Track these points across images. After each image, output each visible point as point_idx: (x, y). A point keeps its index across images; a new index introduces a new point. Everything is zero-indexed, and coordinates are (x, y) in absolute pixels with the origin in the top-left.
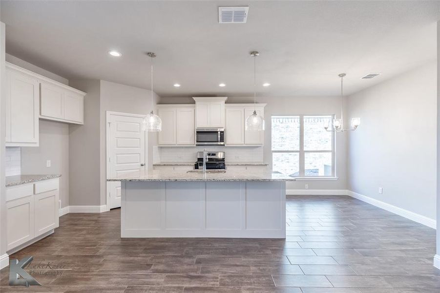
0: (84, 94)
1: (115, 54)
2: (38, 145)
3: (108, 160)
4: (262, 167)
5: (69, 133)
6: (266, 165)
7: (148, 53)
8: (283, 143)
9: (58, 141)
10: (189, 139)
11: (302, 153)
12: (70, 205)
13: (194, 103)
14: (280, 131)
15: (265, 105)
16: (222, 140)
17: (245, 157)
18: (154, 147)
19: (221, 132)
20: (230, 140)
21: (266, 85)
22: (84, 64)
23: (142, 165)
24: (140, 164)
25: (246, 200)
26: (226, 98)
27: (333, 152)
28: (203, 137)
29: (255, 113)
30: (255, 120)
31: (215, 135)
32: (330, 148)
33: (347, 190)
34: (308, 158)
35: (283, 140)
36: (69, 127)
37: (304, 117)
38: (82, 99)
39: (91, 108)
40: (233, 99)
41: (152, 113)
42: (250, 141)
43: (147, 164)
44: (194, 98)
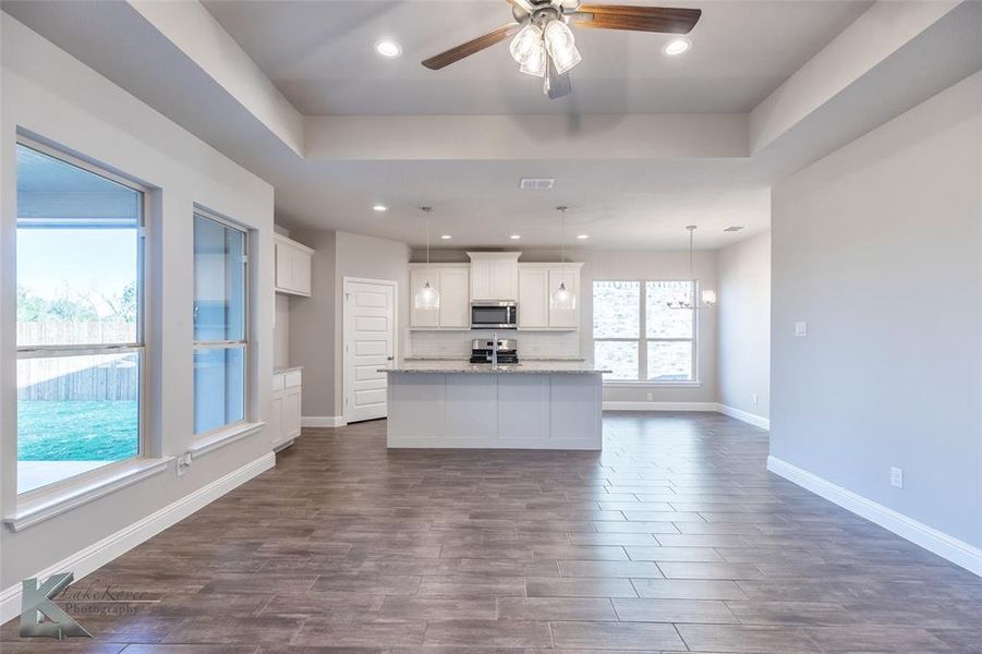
0: (312, 252)
1: (380, 208)
3: (345, 349)
4: (576, 362)
5: (290, 309)
6: (583, 360)
7: (424, 208)
8: (622, 326)
9: (282, 320)
10: (460, 318)
11: (642, 341)
13: (468, 260)
14: (616, 304)
15: (581, 264)
16: (513, 320)
17: (549, 347)
18: (406, 330)
19: (512, 308)
21: (583, 237)
23: (389, 359)
24: (386, 357)
26: (519, 254)
27: (693, 341)
28: (482, 315)
29: (562, 286)
30: (563, 296)
31: (502, 313)
32: (690, 336)
33: (716, 404)
34: (653, 350)
35: (622, 320)
36: (290, 301)
37: (647, 283)
38: (309, 258)
39: (323, 273)
40: (530, 255)
41: (428, 285)
42: (556, 323)
43: (396, 356)
44: (469, 254)
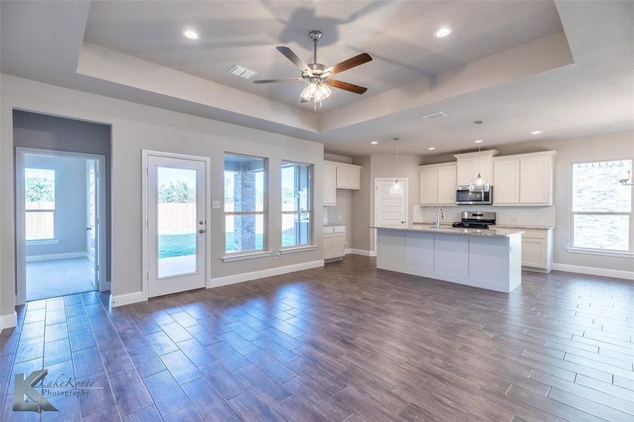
0: (360, 167)
2: (335, 205)
4: (540, 231)
9: (345, 201)
10: (450, 199)
12: (352, 247)
13: (455, 160)
15: (553, 152)
16: (487, 198)
17: (526, 219)
18: (414, 206)
20: (498, 199)
22: (359, 148)
23: (403, 222)
24: (400, 221)
25: (469, 253)
26: (493, 152)
29: (479, 176)
36: (352, 196)
38: (359, 171)
39: (365, 179)
43: (407, 221)
44: (455, 156)
